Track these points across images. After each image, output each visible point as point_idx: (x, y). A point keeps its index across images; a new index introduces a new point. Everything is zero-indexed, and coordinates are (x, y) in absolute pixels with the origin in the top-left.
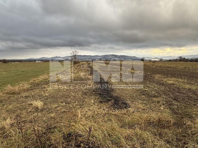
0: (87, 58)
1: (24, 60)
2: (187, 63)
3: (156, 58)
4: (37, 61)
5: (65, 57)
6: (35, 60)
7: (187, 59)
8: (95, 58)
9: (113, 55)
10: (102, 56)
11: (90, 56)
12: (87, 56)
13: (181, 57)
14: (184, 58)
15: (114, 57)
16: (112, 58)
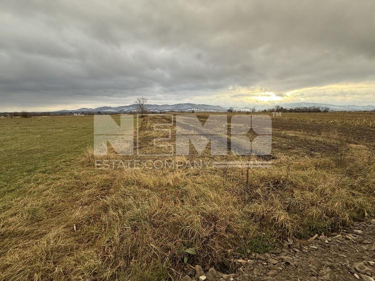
0: (151, 108)
1: (52, 113)
2: (286, 113)
3: (246, 108)
4: (75, 114)
5: (118, 107)
6: (71, 113)
7: (285, 109)
8: (164, 109)
9: (189, 104)
10: (174, 105)
11: (156, 105)
12: (151, 105)
13: (278, 106)
14: (282, 108)
15: (190, 107)
16: (188, 108)
